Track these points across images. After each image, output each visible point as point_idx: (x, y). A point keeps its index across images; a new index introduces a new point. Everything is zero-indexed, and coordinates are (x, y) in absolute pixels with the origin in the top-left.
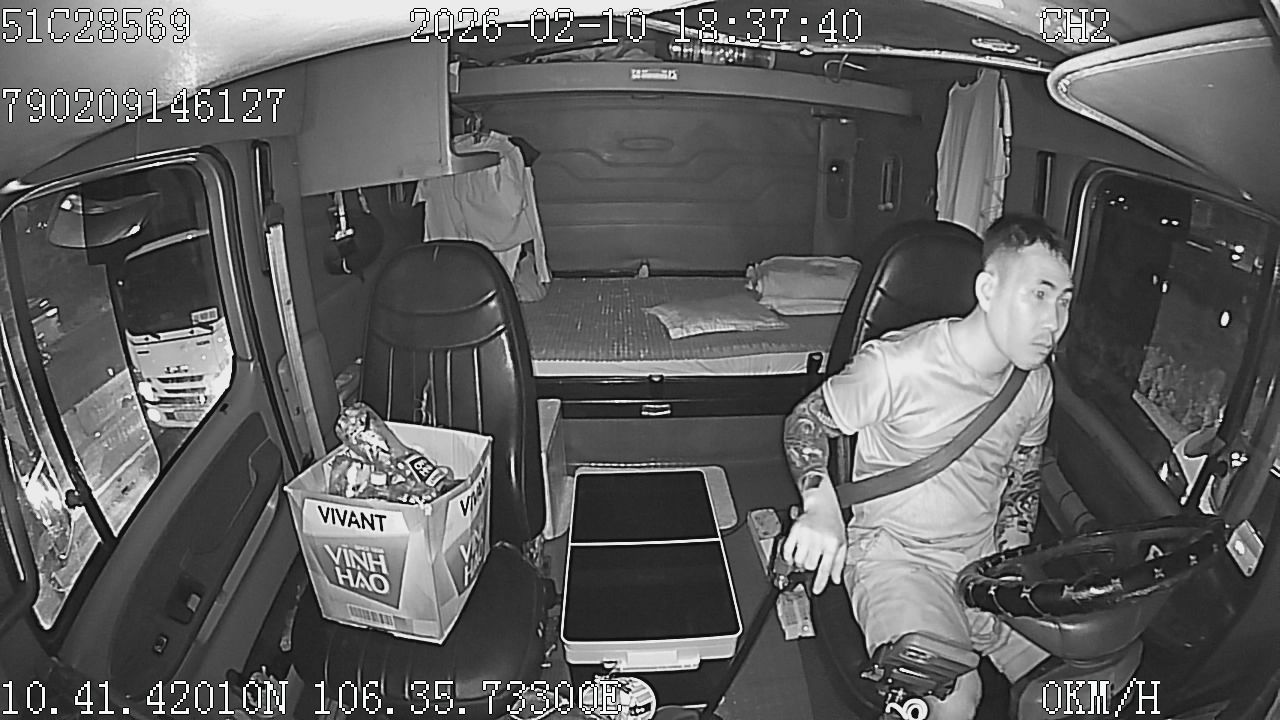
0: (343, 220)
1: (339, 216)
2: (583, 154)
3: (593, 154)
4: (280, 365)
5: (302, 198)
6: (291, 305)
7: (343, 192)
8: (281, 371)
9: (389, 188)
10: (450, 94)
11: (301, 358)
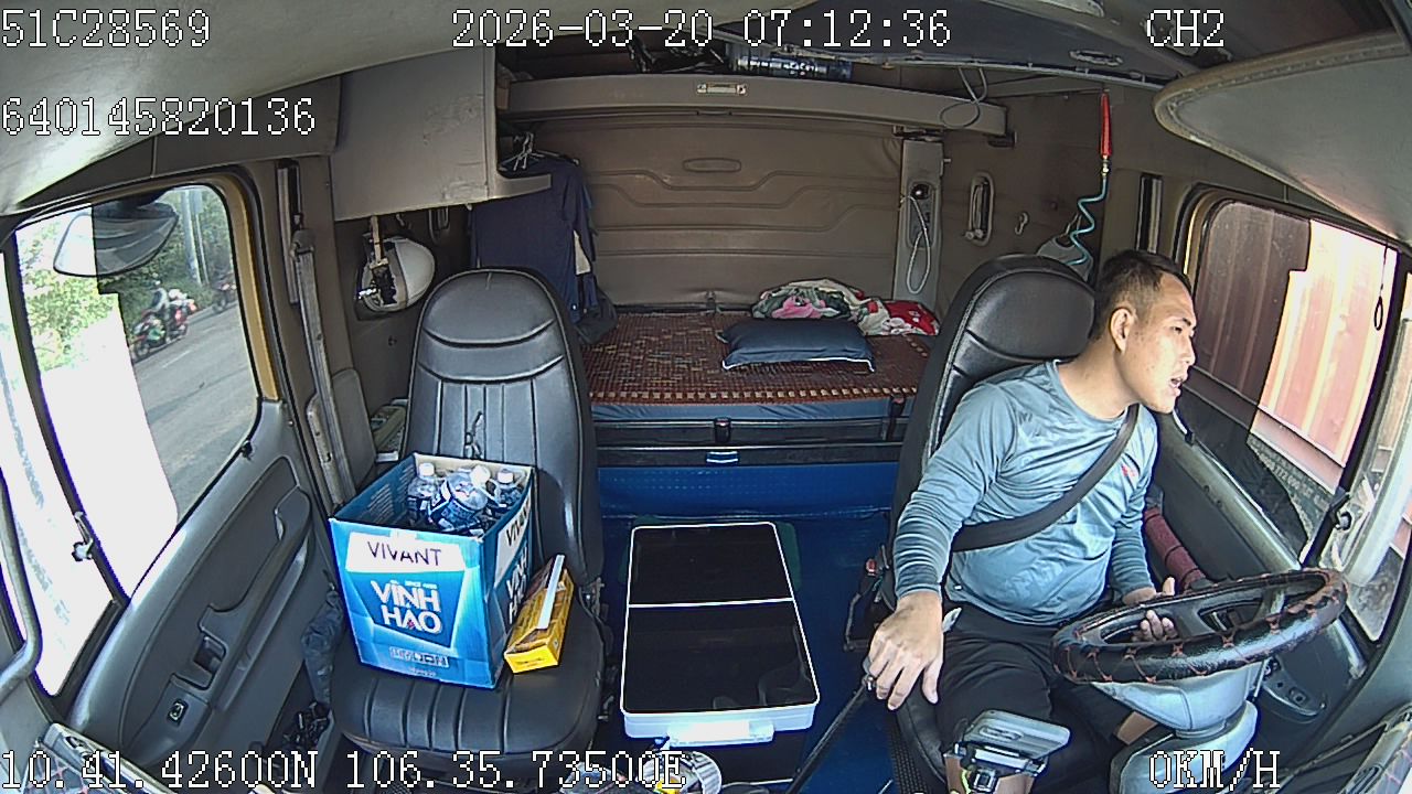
0: (377, 247)
1: (373, 244)
2: (642, 177)
3: (653, 176)
4: (310, 407)
5: (336, 223)
6: (321, 342)
7: (378, 216)
8: (309, 414)
9: (430, 212)
10: (497, 110)
11: (331, 399)
